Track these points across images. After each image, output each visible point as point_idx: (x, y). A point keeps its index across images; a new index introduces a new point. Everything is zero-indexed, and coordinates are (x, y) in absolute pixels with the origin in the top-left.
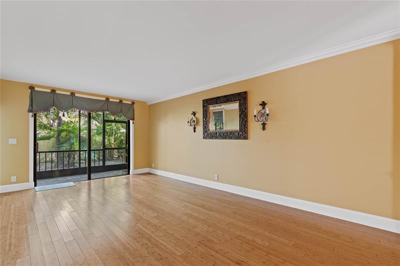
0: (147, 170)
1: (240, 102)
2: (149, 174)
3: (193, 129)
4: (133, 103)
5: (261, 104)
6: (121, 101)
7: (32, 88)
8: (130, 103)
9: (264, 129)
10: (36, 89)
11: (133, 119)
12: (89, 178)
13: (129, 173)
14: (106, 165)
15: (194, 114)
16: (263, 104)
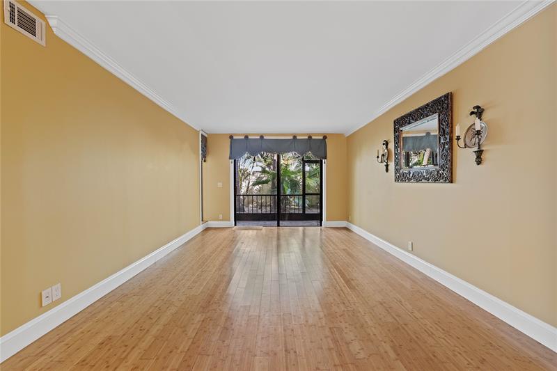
0: (343, 224)
1: (439, 116)
2: (346, 229)
3: (385, 168)
4: (325, 137)
5: (472, 113)
6: (310, 137)
7: (231, 137)
8: (321, 138)
9: (479, 162)
10: (235, 138)
11: (325, 158)
12: (278, 225)
13: (321, 225)
14: (306, 212)
15: (386, 143)
16: (478, 112)
